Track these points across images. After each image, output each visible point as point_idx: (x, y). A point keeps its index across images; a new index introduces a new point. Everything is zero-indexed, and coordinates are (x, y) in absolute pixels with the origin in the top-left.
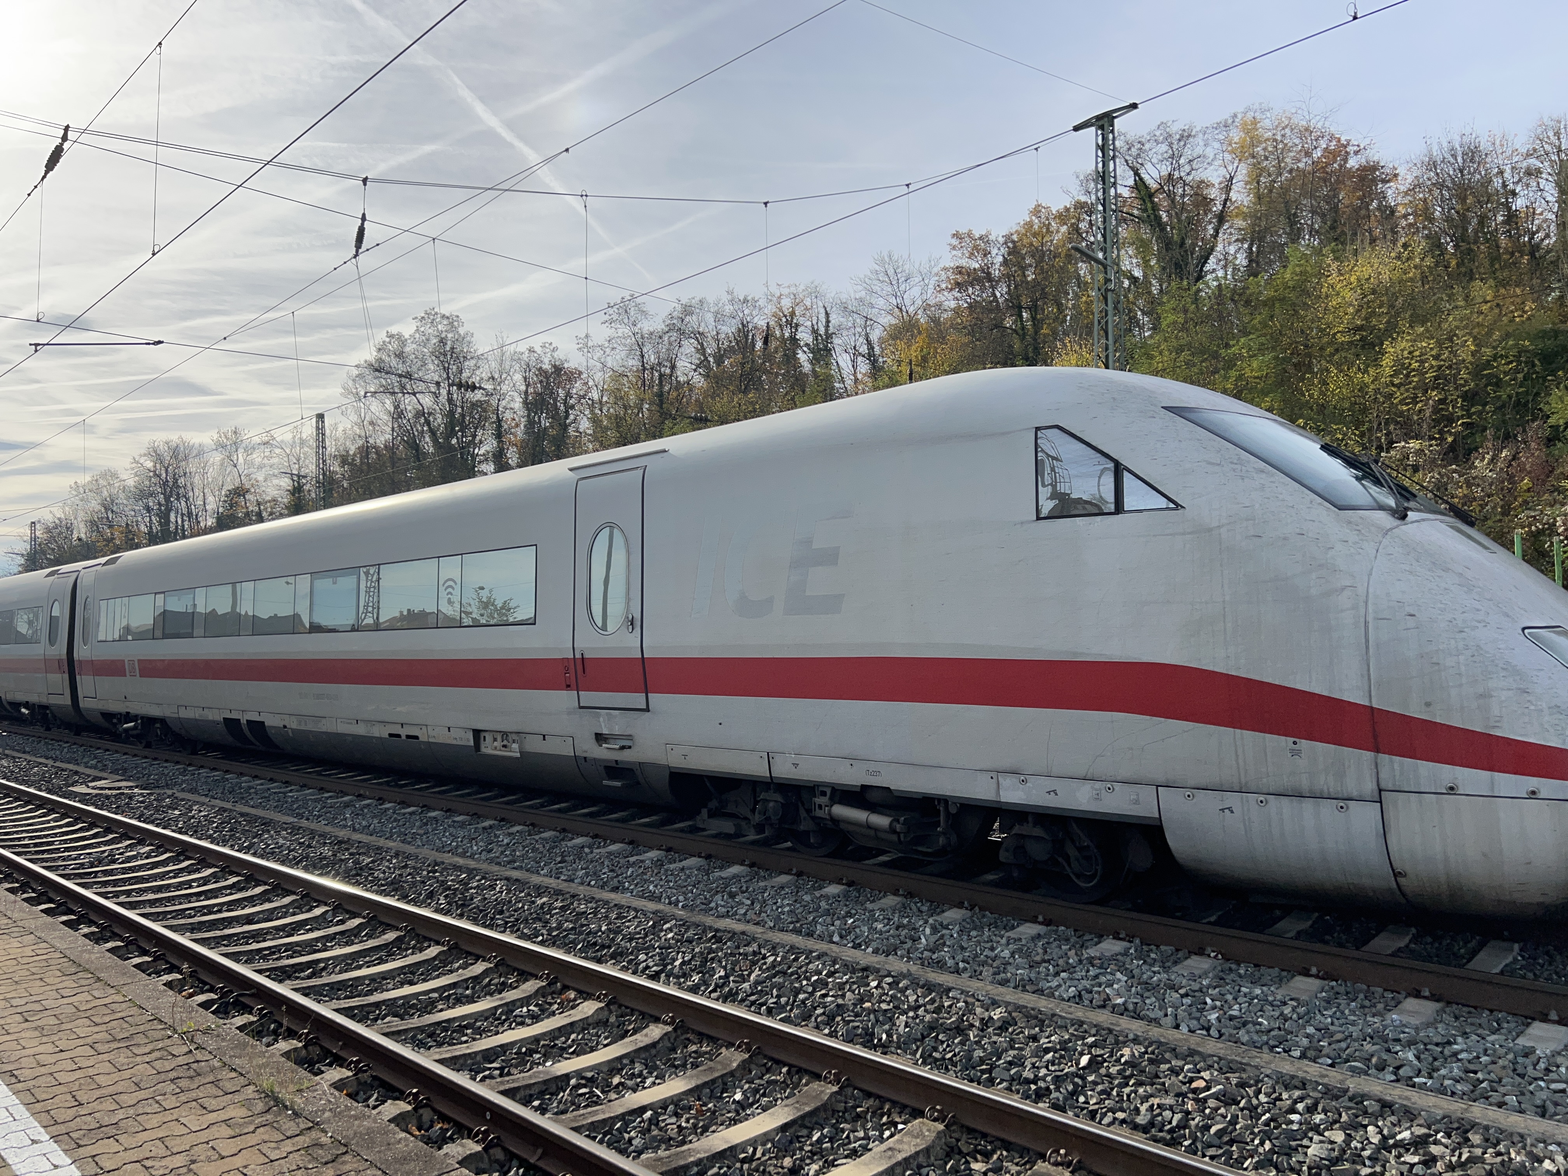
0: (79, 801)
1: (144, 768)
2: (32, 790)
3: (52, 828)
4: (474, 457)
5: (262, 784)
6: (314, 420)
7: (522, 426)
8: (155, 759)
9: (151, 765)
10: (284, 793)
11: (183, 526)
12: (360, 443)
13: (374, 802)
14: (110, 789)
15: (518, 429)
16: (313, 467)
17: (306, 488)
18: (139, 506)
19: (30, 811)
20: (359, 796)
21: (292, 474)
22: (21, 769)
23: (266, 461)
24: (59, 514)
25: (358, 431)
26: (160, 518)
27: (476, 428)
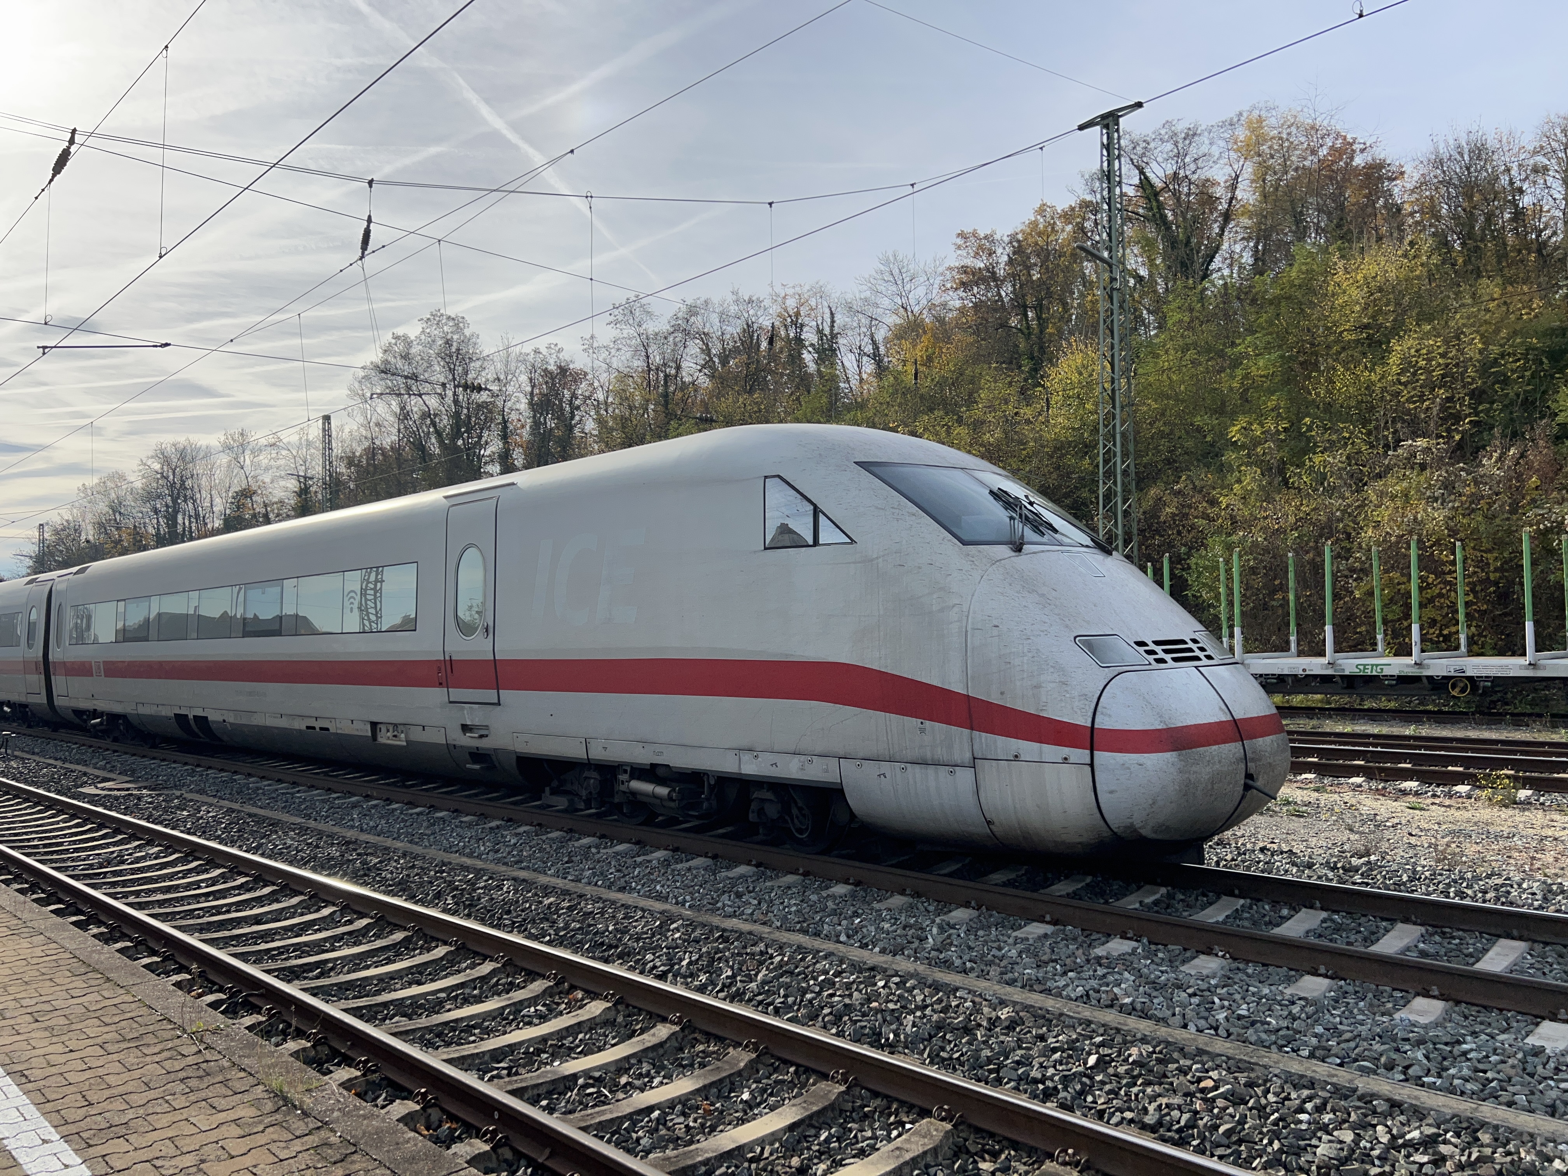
0: (88, 802)
1: (152, 769)
2: (41, 791)
3: (62, 829)
4: (480, 458)
5: (269, 785)
6: (321, 421)
7: (528, 427)
8: (164, 760)
9: (159, 766)
10: (292, 794)
11: (190, 527)
12: (367, 444)
13: (382, 803)
14: (119, 790)
15: (523, 430)
16: (319, 469)
17: (313, 489)
18: (147, 508)
19: (39, 812)
20: (367, 796)
21: (298, 476)
22: (30, 770)
23: (272, 463)
24: (67, 516)
25: (364, 433)
26: (168, 519)
27: (482, 429)
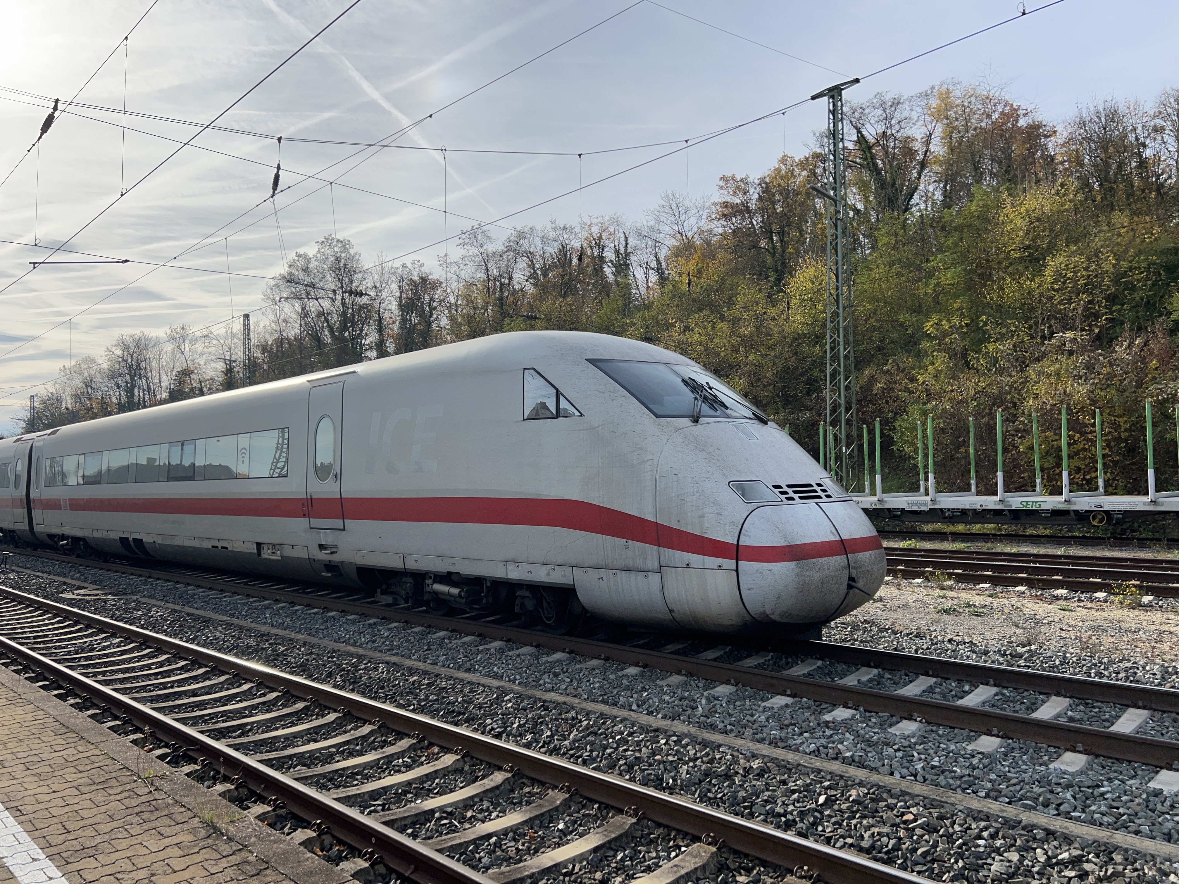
0: (67, 605)
1: (115, 580)
2: (31, 596)
3: (47, 625)
4: (361, 346)
5: (203, 592)
6: (242, 319)
7: (397, 323)
8: (124, 573)
9: (121, 577)
10: (220, 598)
11: (144, 398)
12: (276, 336)
13: (288, 605)
14: (90, 595)
15: (394, 325)
16: (241, 354)
17: (236, 369)
18: (111, 384)
19: (30, 612)
20: (276, 600)
21: (225, 360)
22: (24, 581)
23: (206, 350)
24: (52, 390)
25: (275, 327)
26: (127, 392)
27: (363, 325)
